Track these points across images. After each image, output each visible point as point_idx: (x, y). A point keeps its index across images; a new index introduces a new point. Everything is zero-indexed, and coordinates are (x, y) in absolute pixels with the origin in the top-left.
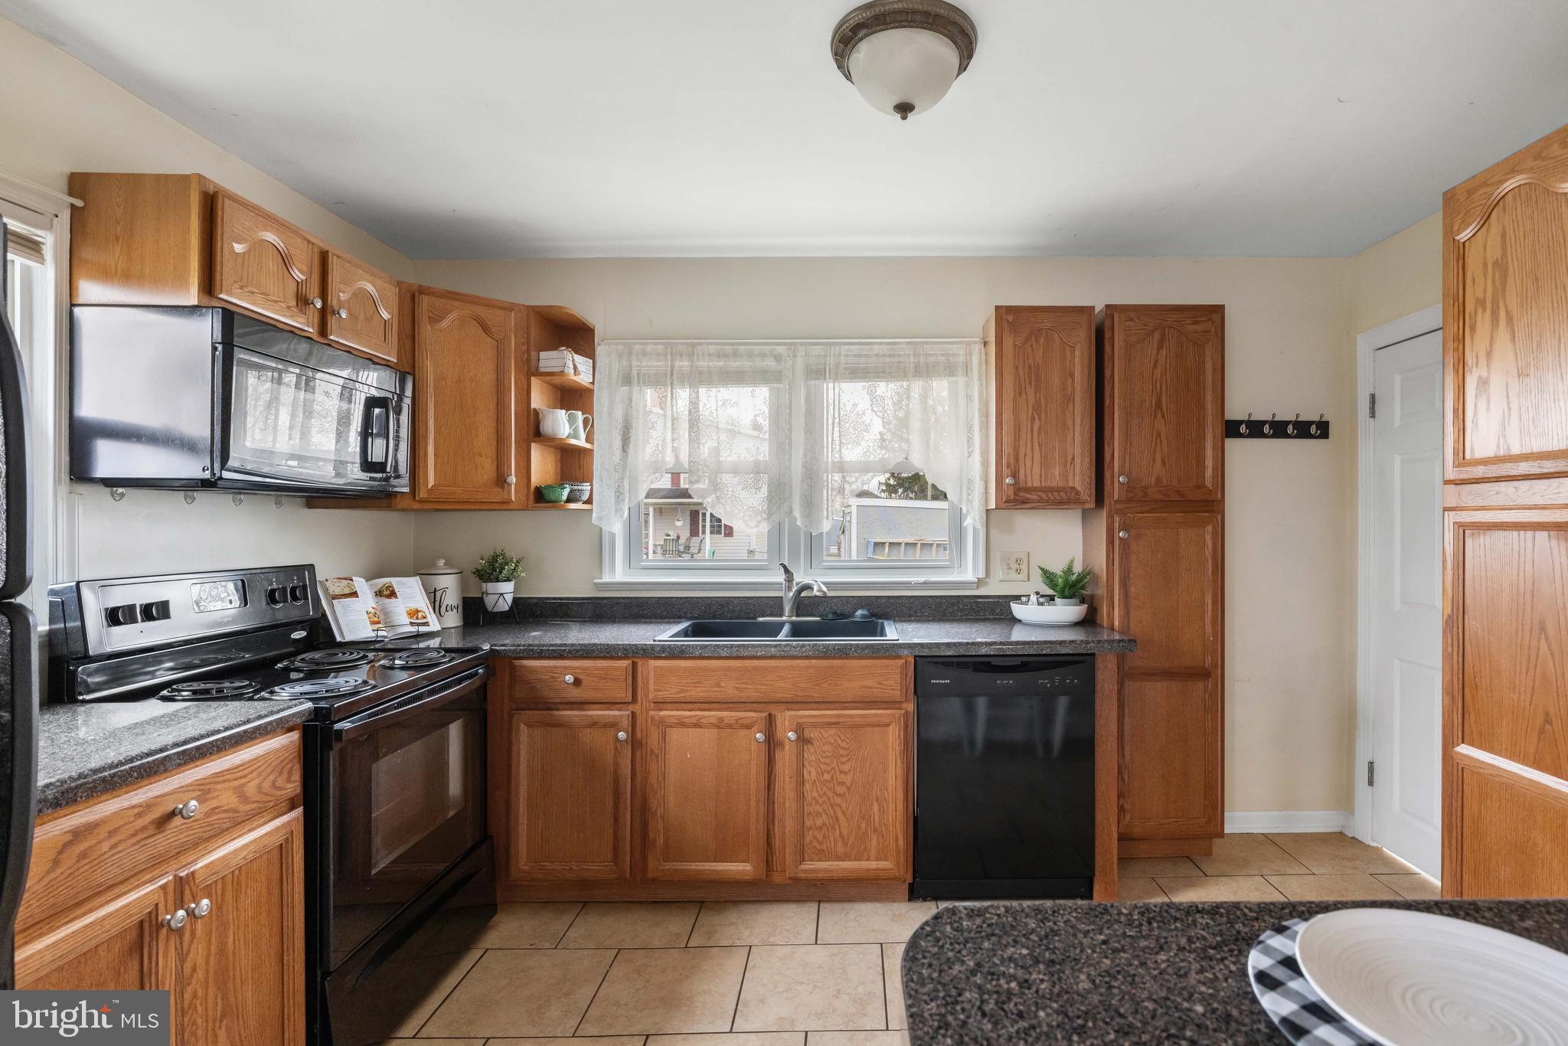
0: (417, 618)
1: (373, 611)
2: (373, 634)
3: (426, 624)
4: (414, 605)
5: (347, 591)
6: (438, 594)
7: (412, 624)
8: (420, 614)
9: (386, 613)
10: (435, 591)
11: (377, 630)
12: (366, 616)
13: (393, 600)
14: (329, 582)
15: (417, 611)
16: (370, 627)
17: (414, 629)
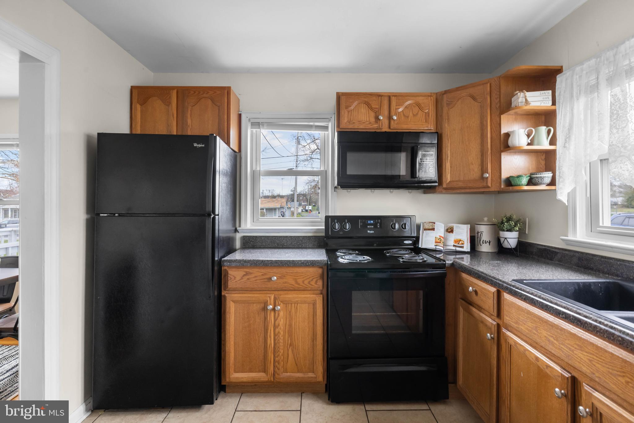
0: (458, 244)
1: (439, 237)
2: (434, 247)
3: (462, 247)
4: (459, 237)
5: (431, 228)
6: (479, 234)
7: (454, 246)
8: (461, 242)
9: (445, 238)
10: (478, 233)
11: (436, 246)
12: (434, 239)
13: (451, 234)
14: (426, 223)
15: (460, 240)
16: (434, 244)
17: (454, 248)
